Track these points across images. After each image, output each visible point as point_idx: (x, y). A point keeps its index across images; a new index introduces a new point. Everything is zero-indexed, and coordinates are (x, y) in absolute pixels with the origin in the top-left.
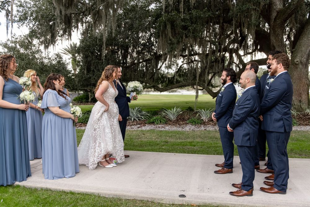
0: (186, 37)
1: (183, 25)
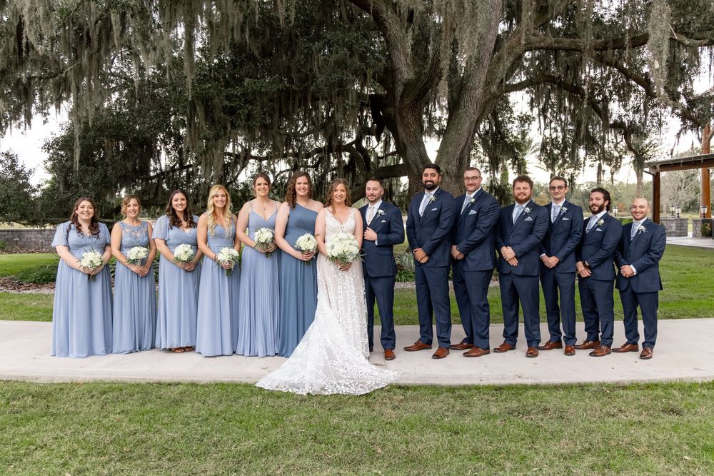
1: (226, 106)
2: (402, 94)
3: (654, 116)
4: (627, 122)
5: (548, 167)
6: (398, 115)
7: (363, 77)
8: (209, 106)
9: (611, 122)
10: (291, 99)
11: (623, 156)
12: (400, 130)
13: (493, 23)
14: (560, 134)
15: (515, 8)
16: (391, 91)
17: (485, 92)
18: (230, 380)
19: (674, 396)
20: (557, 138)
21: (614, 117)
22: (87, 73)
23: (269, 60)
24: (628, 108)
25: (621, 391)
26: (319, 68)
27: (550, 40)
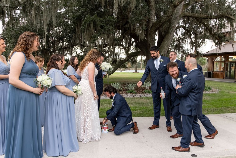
0: (103, 33)
27: (191, 14)
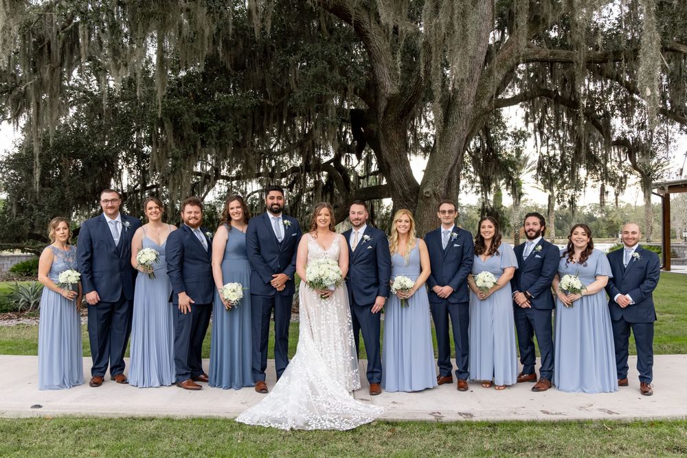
1: (197, 122)
2: (386, 109)
3: (660, 133)
4: (631, 139)
5: (545, 188)
6: (381, 132)
7: (343, 91)
8: (178, 123)
9: (614, 139)
10: (266, 114)
11: (628, 176)
12: (383, 148)
13: (483, 35)
14: (558, 152)
15: (506, 17)
16: (373, 106)
17: (475, 107)
18: (208, 414)
19: (680, 434)
20: (555, 155)
21: (617, 134)
22: (49, 88)
23: (242, 74)
24: (632, 124)
25: (623, 429)
26: (296, 82)
27: (545, 52)
